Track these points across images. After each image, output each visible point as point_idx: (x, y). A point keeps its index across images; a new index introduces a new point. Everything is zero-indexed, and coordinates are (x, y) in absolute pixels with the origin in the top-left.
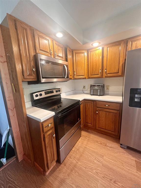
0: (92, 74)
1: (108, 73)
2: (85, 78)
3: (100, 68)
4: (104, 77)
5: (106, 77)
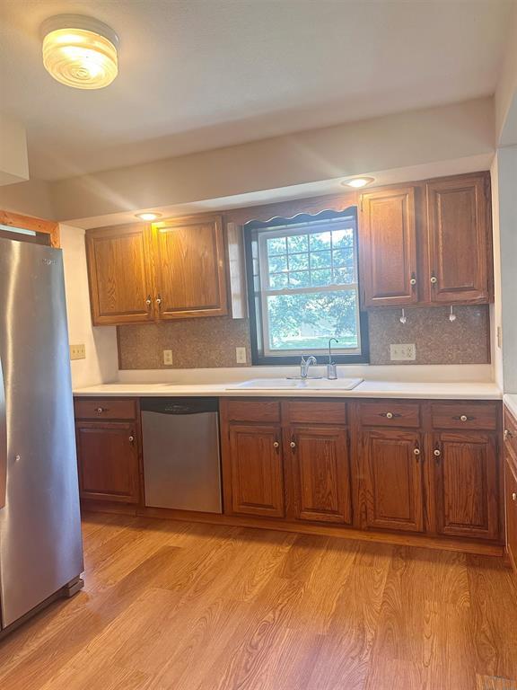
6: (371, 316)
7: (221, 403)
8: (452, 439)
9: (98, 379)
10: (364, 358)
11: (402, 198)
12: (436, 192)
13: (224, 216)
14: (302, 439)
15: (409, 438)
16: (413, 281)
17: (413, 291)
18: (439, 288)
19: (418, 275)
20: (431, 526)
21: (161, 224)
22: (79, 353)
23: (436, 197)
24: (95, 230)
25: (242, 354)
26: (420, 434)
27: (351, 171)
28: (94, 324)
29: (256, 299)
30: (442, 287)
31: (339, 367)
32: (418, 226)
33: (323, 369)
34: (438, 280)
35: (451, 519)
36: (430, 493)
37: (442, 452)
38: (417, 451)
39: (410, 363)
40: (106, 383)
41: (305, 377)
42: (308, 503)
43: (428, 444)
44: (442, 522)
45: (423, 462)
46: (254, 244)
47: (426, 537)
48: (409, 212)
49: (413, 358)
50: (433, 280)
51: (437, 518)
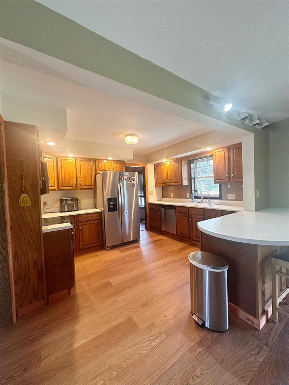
0: (64, 185)
1: (82, 185)
2: (55, 190)
3: (75, 180)
4: (79, 189)
5: (80, 189)
6: (222, 185)
7: (176, 207)
9: (156, 200)
10: (220, 198)
11: (224, 151)
13: (181, 159)
14: (193, 218)
16: (227, 175)
17: (227, 178)
19: (229, 173)
21: (168, 162)
22: (151, 193)
24: (156, 164)
25: (188, 195)
27: (209, 146)
28: (155, 186)
29: (192, 180)
30: (235, 177)
31: (211, 200)
32: (229, 158)
33: (207, 200)
39: (233, 200)
40: (158, 200)
41: (202, 202)
42: (194, 235)
46: (192, 165)
48: (226, 155)
49: (234, 198)
50: (233, 175)
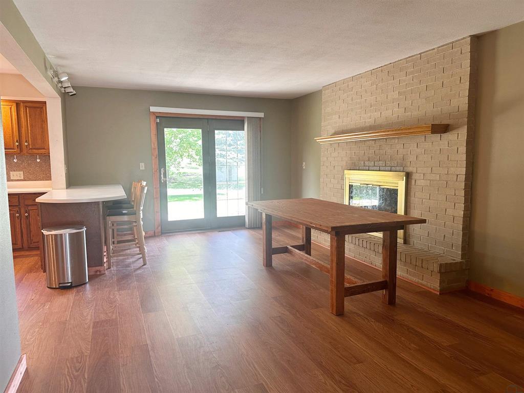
8: (33, 208)
11: (10, 106)
12: (26, 107)
15: (14, 210)
16: (17, 144)
17: (18, 148)
18: (29, 147)
19: (20, 141)
20: (25, 245)
23: (26, 109)
26: (19, 208)
30: (31, 147)
32: (18, 119)
34: (29, 144)
35: (34, 241)
36: (24, 231)
37: (29, 214)
38: (17, 215)
43: (23, 211)
44: (30, 242)
45: (21, 220)
47: (23, 251)
50: (26, 144)
51: (28, 241)
